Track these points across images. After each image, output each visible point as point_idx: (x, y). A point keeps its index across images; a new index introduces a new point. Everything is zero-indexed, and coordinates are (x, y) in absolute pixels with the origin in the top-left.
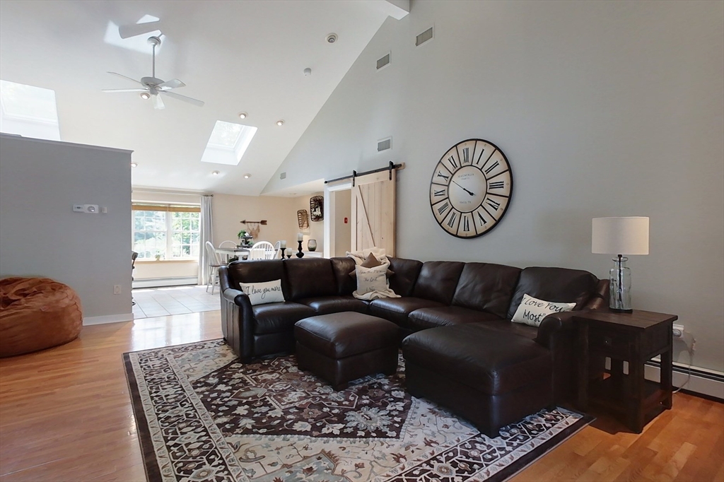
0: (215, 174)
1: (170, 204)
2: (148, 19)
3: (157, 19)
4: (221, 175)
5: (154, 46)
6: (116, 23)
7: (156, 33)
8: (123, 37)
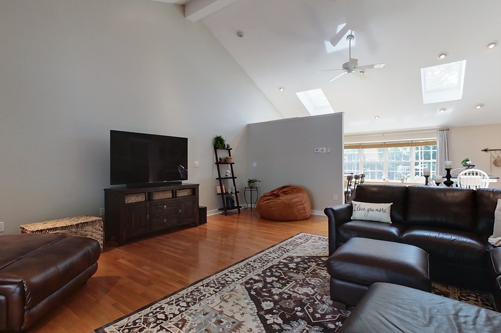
0: (442, 111)
1: (412, 141)
2: (341, 27)
3: (345, 24)
4: (450, 111)
5: (350, 41)
6: (328, 41)
7: (349, 33)
8: (334, 46)
